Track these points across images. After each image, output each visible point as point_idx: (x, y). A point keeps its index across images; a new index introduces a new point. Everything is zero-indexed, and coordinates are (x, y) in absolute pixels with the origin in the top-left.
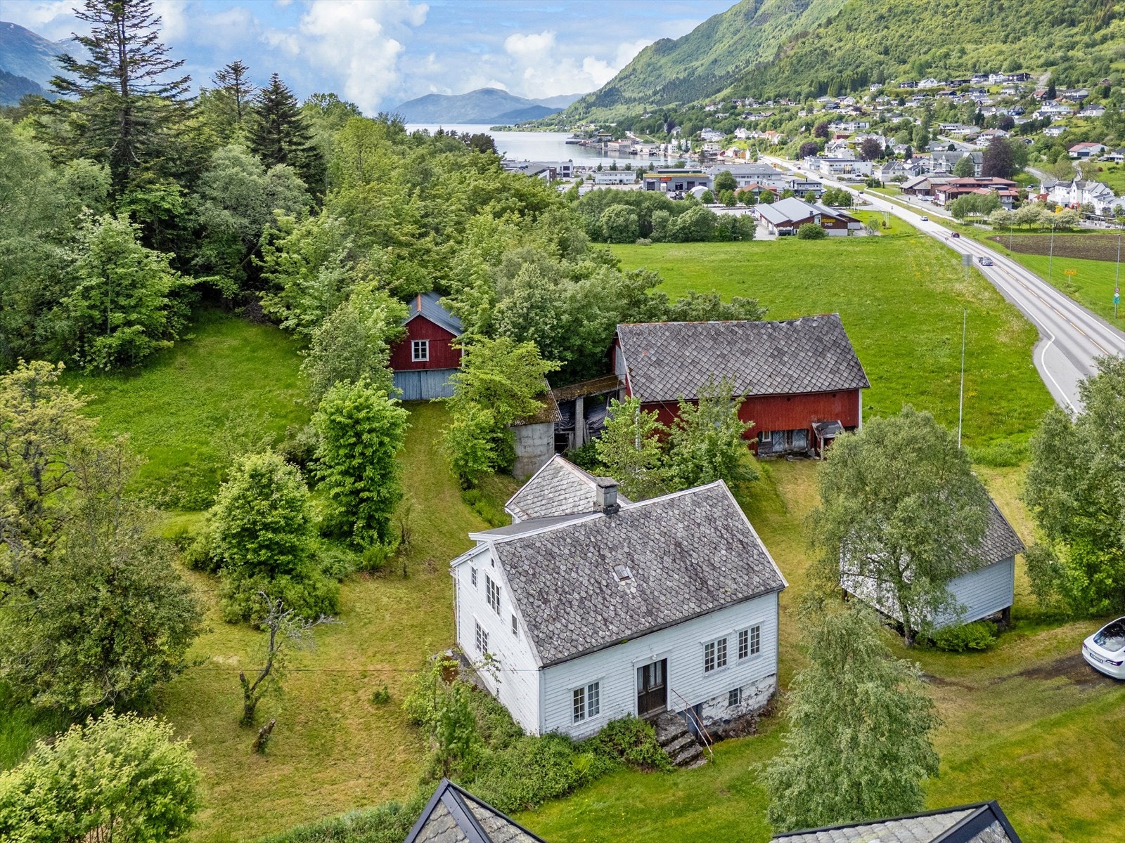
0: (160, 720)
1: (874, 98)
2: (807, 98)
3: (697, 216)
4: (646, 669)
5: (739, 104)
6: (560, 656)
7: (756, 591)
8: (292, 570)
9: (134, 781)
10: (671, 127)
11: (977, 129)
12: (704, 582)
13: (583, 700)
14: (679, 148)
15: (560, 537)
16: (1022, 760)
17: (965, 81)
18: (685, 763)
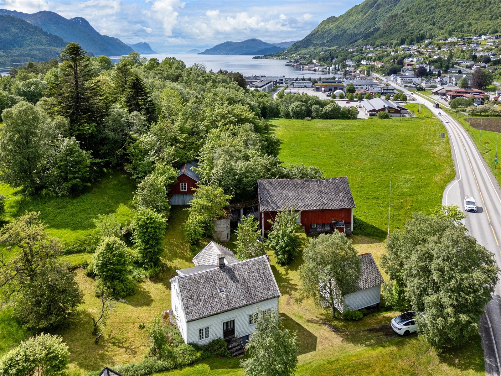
0: (58, 336)
1: (427, 46)
2: (395, 46)
3: (332, 108)
4: (227, 323)
5: (364, 48)
6: (193, 318)
7: (269, 297)
8: (120, 278)
9: (47, 355)
10: (332, 59)
11: (473, 62)
12: (250, 293)
13: (202, 333)
14: (335, 68)
15: (202, 276)
16: (354, 362)
17: (470, 39)
18: (236, 356)
